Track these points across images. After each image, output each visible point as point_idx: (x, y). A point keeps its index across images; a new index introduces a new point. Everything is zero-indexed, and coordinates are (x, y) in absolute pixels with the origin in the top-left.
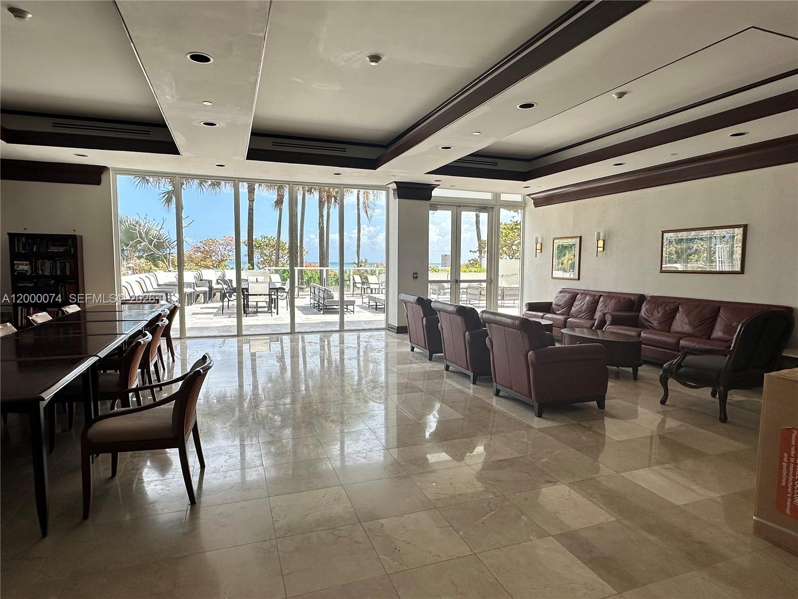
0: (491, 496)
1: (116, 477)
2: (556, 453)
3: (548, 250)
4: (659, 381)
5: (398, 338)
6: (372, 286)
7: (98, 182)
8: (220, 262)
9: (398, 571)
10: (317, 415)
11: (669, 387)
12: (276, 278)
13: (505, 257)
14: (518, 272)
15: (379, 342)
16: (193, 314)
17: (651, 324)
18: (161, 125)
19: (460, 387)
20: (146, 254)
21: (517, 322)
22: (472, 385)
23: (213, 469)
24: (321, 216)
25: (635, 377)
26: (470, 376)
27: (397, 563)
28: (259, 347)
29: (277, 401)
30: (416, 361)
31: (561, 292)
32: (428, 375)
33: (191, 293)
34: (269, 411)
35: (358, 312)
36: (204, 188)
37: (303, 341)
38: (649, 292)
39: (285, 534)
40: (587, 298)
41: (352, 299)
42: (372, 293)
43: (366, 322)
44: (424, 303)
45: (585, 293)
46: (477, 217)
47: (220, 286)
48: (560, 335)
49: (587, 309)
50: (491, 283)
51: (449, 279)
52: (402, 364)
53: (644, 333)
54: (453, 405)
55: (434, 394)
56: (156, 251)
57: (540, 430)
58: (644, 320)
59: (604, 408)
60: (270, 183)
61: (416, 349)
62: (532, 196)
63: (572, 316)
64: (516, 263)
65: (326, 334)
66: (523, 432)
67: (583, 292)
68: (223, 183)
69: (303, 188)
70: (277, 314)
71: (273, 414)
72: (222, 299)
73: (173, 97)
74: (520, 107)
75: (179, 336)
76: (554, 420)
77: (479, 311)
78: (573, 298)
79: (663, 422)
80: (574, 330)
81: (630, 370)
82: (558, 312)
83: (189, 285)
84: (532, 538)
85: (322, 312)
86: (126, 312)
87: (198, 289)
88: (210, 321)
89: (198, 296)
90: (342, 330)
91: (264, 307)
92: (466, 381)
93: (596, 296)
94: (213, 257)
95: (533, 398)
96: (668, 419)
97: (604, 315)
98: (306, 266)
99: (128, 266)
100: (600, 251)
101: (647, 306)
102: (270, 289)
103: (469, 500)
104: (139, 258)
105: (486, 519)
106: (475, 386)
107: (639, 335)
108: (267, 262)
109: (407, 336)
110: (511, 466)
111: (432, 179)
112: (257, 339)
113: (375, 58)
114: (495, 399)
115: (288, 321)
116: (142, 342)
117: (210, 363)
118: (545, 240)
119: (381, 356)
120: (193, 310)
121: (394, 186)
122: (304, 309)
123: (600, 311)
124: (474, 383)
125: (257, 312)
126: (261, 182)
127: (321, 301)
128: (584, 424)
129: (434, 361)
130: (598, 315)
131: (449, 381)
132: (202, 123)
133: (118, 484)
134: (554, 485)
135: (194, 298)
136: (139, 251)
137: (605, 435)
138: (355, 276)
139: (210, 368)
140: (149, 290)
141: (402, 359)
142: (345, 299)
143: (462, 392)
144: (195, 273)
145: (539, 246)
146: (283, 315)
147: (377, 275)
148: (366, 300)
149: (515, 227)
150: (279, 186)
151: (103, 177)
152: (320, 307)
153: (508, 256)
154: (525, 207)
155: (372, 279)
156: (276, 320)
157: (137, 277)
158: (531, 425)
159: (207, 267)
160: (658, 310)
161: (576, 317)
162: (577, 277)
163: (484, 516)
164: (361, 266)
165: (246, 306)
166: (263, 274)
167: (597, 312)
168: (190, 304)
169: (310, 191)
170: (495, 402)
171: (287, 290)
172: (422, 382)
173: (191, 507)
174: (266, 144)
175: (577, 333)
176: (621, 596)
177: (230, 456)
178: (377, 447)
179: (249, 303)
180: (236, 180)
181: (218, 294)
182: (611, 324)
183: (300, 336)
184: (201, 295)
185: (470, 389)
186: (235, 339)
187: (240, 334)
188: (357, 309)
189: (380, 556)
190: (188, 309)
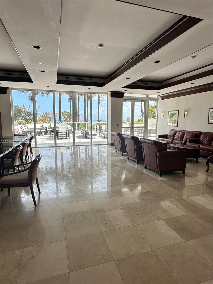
0: (141, 205)
1: (10, 196)
2: (166, 189)
3: (166, 115)
4: (206, 164)
5: (111, 148)
6: (103, 129)
7: (5, 93)
8: (50, 121)
9: (106, 231)
10: (81, 175)
11: (209, 166)
12: (69, 126)
13: (151, 118)
14: (155, 123)
15: (105, 149)
16: (40, 139)
17: (204, 143)
18: (25, 72)
19: (132, 165)
20: (24, 118)
21: (153, 142)
22: (137, 165)
23: (43, 194)
24: (85, 104)
25: (197, 162)
26: (136, 161)
27: (105, 228)
28: (63, 150)
29: (70, 170)
30: (117, 156)
31: (171, 131)
32: (122, 161)
33: (39, 132)
34: (67, 173)
35: (98, 138)
36: (44, 94)
37: (79, 148)
38: (203, 131)
39: (67, 217)
40: (181, 133)
41: (96, 134)
42: (103, 131)
43: (100, 142)
44: (120, 135)
45: (180, 131)
46: (141, 104)
47: (49, 129)
48: (170, 147)
49: (180, 137)
50: (145, 128)
51: (130, 126)
52: (112, 157)
53: (201, 146)
54: (129, 172)
55: (123, 168)
56: (27, 117)
57: (160, 181)
58: (201, 142)
59: (185, 173)
60: (67, 92)
61: (117, 152)
62: (161, 96)
63: (175, 139)
64: (155, 120)
65: (87, 146)
66: (154, 182)
67: (179, 131)
68: (50, 92)
69: (79, 94)
70: (69, 139)
71: (69, 174)
72: (50, 134)
73: (29, 62)
74: (155, 62)
75: (35, 147)
76: (166, 178)
77: (139, 138)
78: (175, 133)
79: (207, 179)
80: (175, 145)
81: (195, 159)
82: (170, 138)
83: (39, 129)
84: (155, 220)
85: (84, 138)
86: (17, 138)
87: (42, 130)
88: (46, 141)
89: (42, 132)
90: (91, 145)
91: (65, 137)
92: (135, 163)
93: (183, 132)
94: (48, 119)
95: (158, 169)
96: (209, 177)
97: (186, 139)
98: (80, 122)
99: (18, 122)
100: (186, 116)
101: (203, 136)
102: (66, 130)
103: (133, 206)
104: (22, 119)
105: (139, 213)
106: (138, 165)
107: (199, 146)
108: (66, 120)
109: (114, 147)
110: (149, 194)
111: (123, 90)
112: (62, 148)
113: (101, 45)
114: (145, 169)
115: (72, 142)
116: (19, 149)
117: (41, 157)
118: (165, 112)
119: (105, 154)
120: (40, 138)
121: (110, 93)
122: (79, 137)
123: (185, 138)
124: (138, 164)
125: (62, 138)
126: (64, 92)
127: (85, 134)
128: (177, 179)
129: (124, 156)
130: (184, 139)
131: (128, 163)
132: (40, 71)
133: (11, 198)
134: (164, 201)
135: (40, 133)
136: (22, 117)
137: (185, 184)
138: (97, 125)
139: (41, 158)
140: (25, 131)
141: (113, 155)
142: (93, 134)
143: (133, 167)
144: (41, 125)
145: (163, 114)
146: (71, 140)
147: (105, 125)
148: (101, 134)
149: (155, 107)
150: (70, 93)
151: (7, 91)
152: (84, 137)
153: (152, 118)
154: (158, 100)
155: (103, 126)
156: (69, 141)
157: (20, 126)
158: (157, 179)
159: (46, 122)
160: (207, 138)
161: (176, 140)
162: (177, 125)
163: (138, 212)
164: (100, 122)
165: (58, 136)
166: (65, 125)
167: (184, 138)
168: (39, 135)
169: (81, 95)
170: (145, 171)
171: (72, 131)
172: (119, 163)
173: (35, 207)
174: (64, 78)
175: (177, 146)
176: (186, 242)
177: (49, 189)
178: (101, 186)
179: (60, 135)
180: (54, 91)
181: (49, 132)
182: (189, 143)
183: (78, 147)
184: (43, 132)
185: (136, 166)
186: (54, 148)
187: (55, 146)
188: (97, 137)
189: (100, 226)
190: (38, 137)
